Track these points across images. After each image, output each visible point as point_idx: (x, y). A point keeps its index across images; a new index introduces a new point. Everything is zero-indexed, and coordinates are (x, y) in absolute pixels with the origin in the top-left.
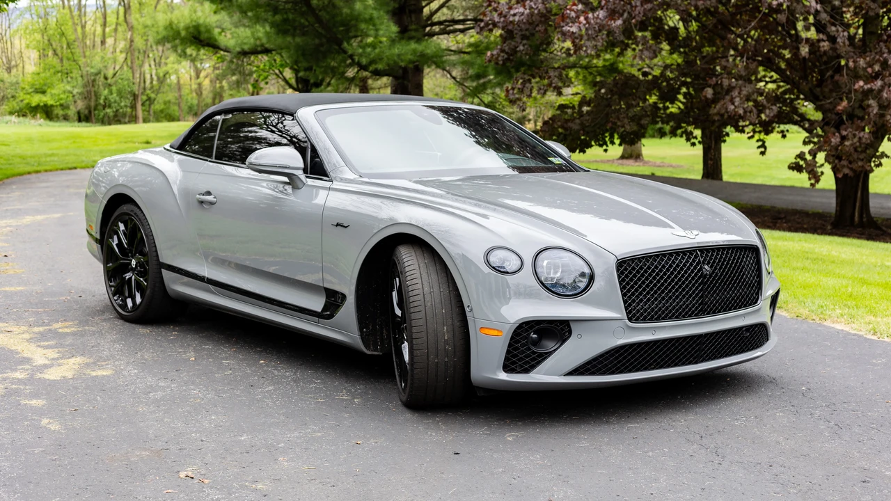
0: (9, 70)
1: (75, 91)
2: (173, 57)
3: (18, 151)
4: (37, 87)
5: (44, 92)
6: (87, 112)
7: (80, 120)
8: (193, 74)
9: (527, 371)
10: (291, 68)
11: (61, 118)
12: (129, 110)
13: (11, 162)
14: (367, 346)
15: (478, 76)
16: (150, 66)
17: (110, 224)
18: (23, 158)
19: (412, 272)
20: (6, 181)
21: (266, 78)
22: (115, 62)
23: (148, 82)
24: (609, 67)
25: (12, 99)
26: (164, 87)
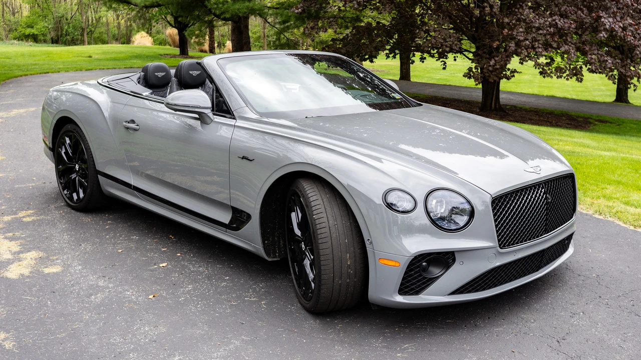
0: (14, 14)
1: (50, 26)
2: (104, 8)
3: (16, 62)
4: (29, 24)
5: (32, 27)
6: (56, 38)
7: (53, 43)
8: (115, 17)
9: (417, 293)
10: (172, 15)
11: (43, 41)
12: (80, 37)
13: (11, 69)
14: (268, 254)
15: (284, 22)
16: (91, 13)
17: (59, 138)
18: (19, 66)
19: (318, 207)
20: (7, 81)
21: (157, 20)
22: (72, 10)
23: (90, 21)
24: (355, 18)
25: (15, 31)
26: (99, 25)
